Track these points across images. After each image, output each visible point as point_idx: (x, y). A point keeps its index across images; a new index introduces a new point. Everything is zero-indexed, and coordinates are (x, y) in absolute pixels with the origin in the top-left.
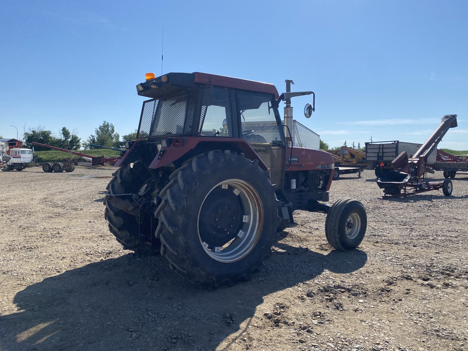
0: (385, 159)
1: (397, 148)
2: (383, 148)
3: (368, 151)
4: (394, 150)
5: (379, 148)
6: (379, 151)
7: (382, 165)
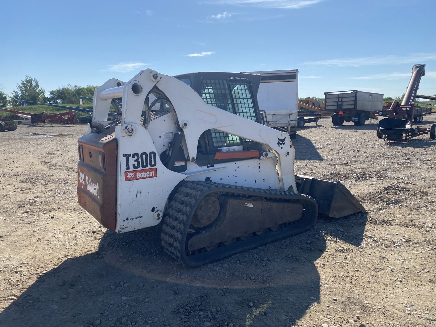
0: (344, 107)
1: (355, 97)
2: (342, 98)
3: (328, 100)
4: (353, 99)
5: (339, 98)
6: (339, 100)
7: (341, 113)
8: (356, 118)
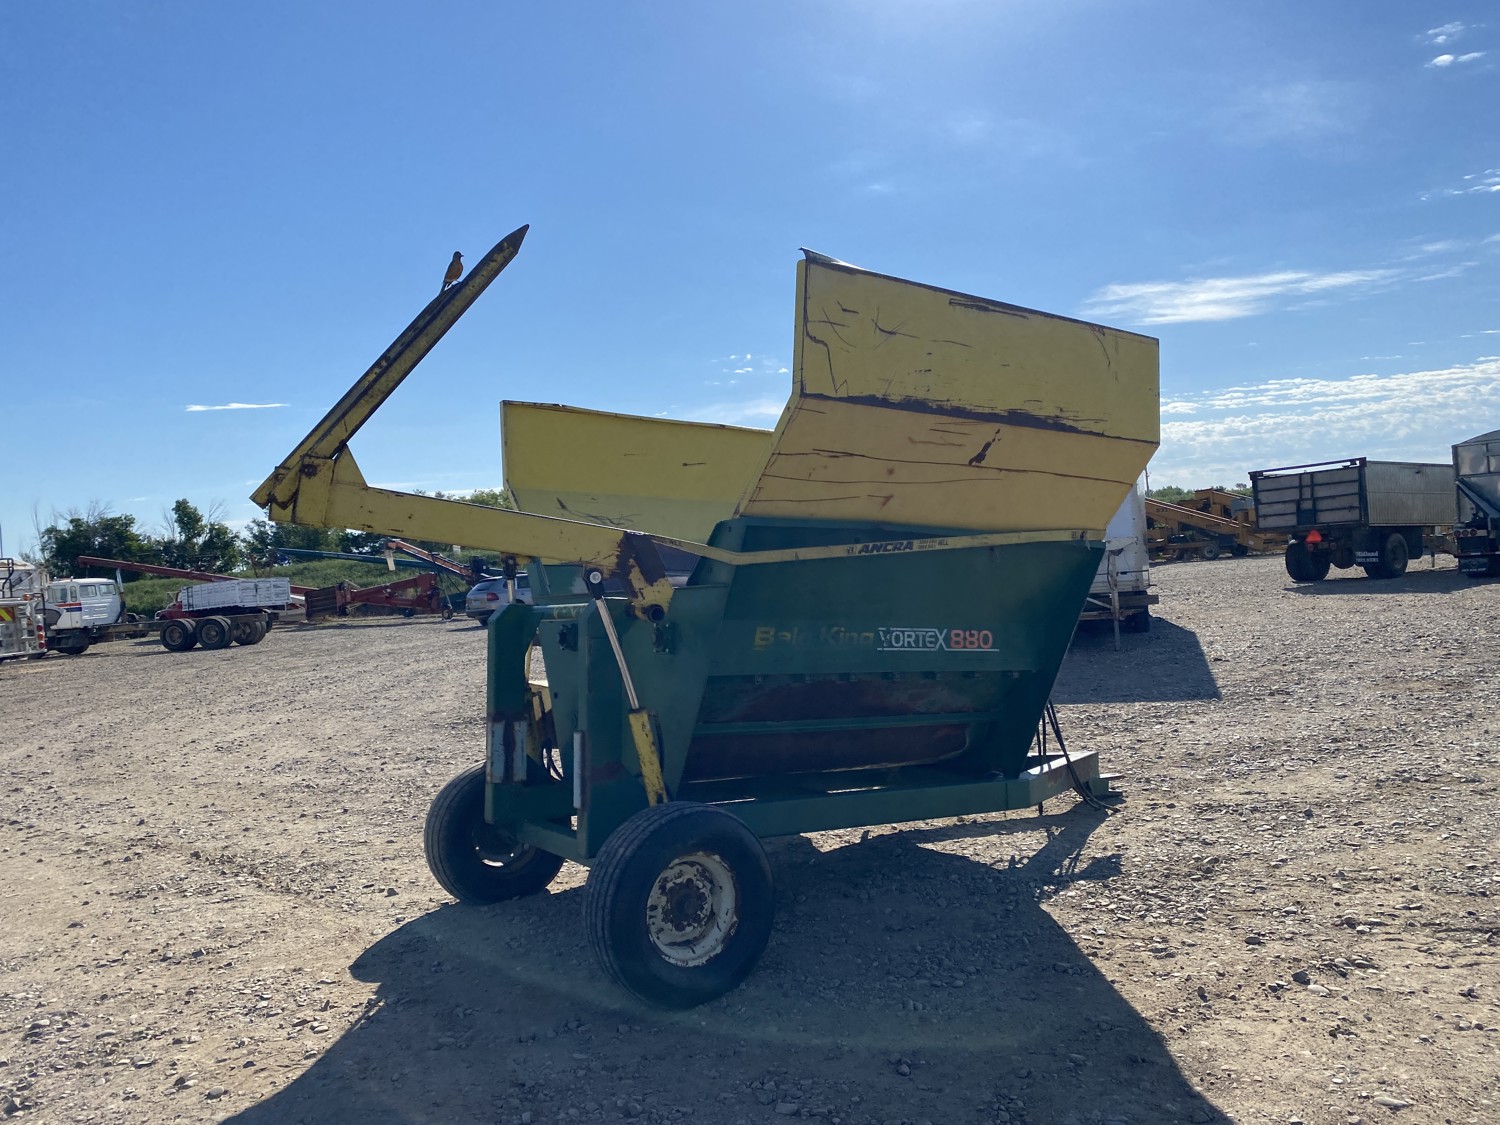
0: (1325, 518)
1: (1361, 481)
2: (1313, 485)
3: (1263, 497)
5: (1301, 487)
6: (1301, 497)
7: (1314, 537)
8: (1369, 554)
